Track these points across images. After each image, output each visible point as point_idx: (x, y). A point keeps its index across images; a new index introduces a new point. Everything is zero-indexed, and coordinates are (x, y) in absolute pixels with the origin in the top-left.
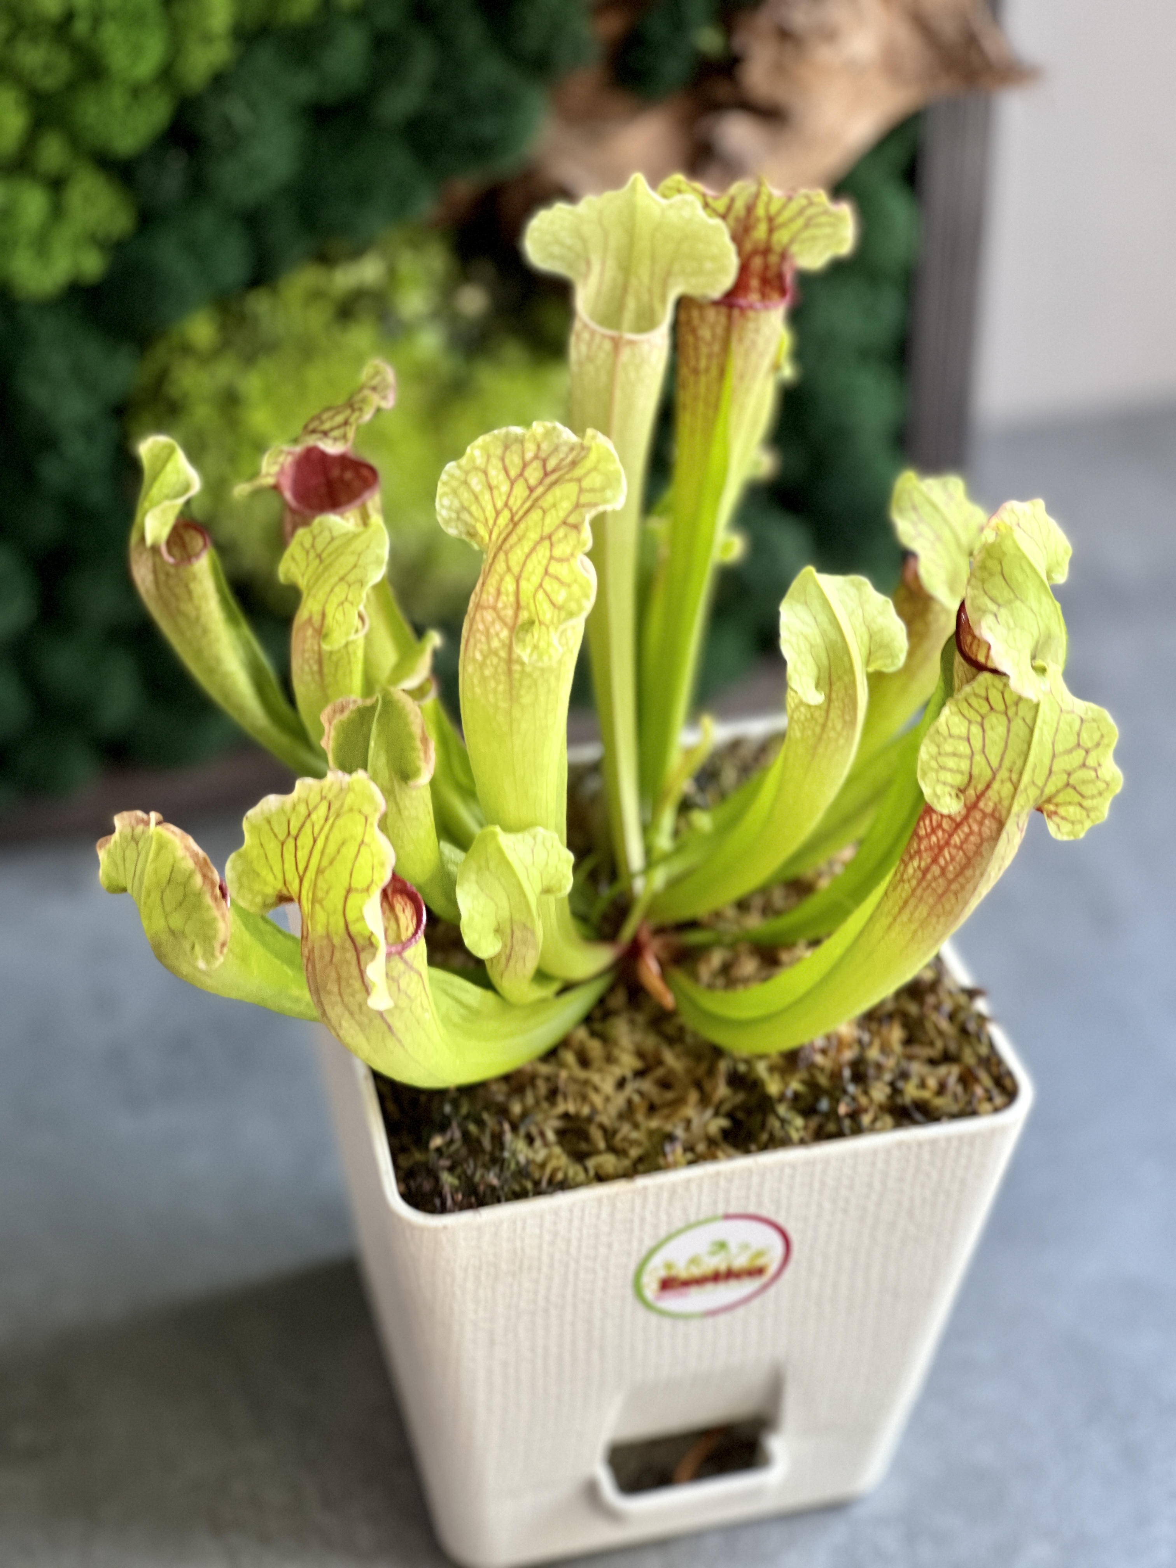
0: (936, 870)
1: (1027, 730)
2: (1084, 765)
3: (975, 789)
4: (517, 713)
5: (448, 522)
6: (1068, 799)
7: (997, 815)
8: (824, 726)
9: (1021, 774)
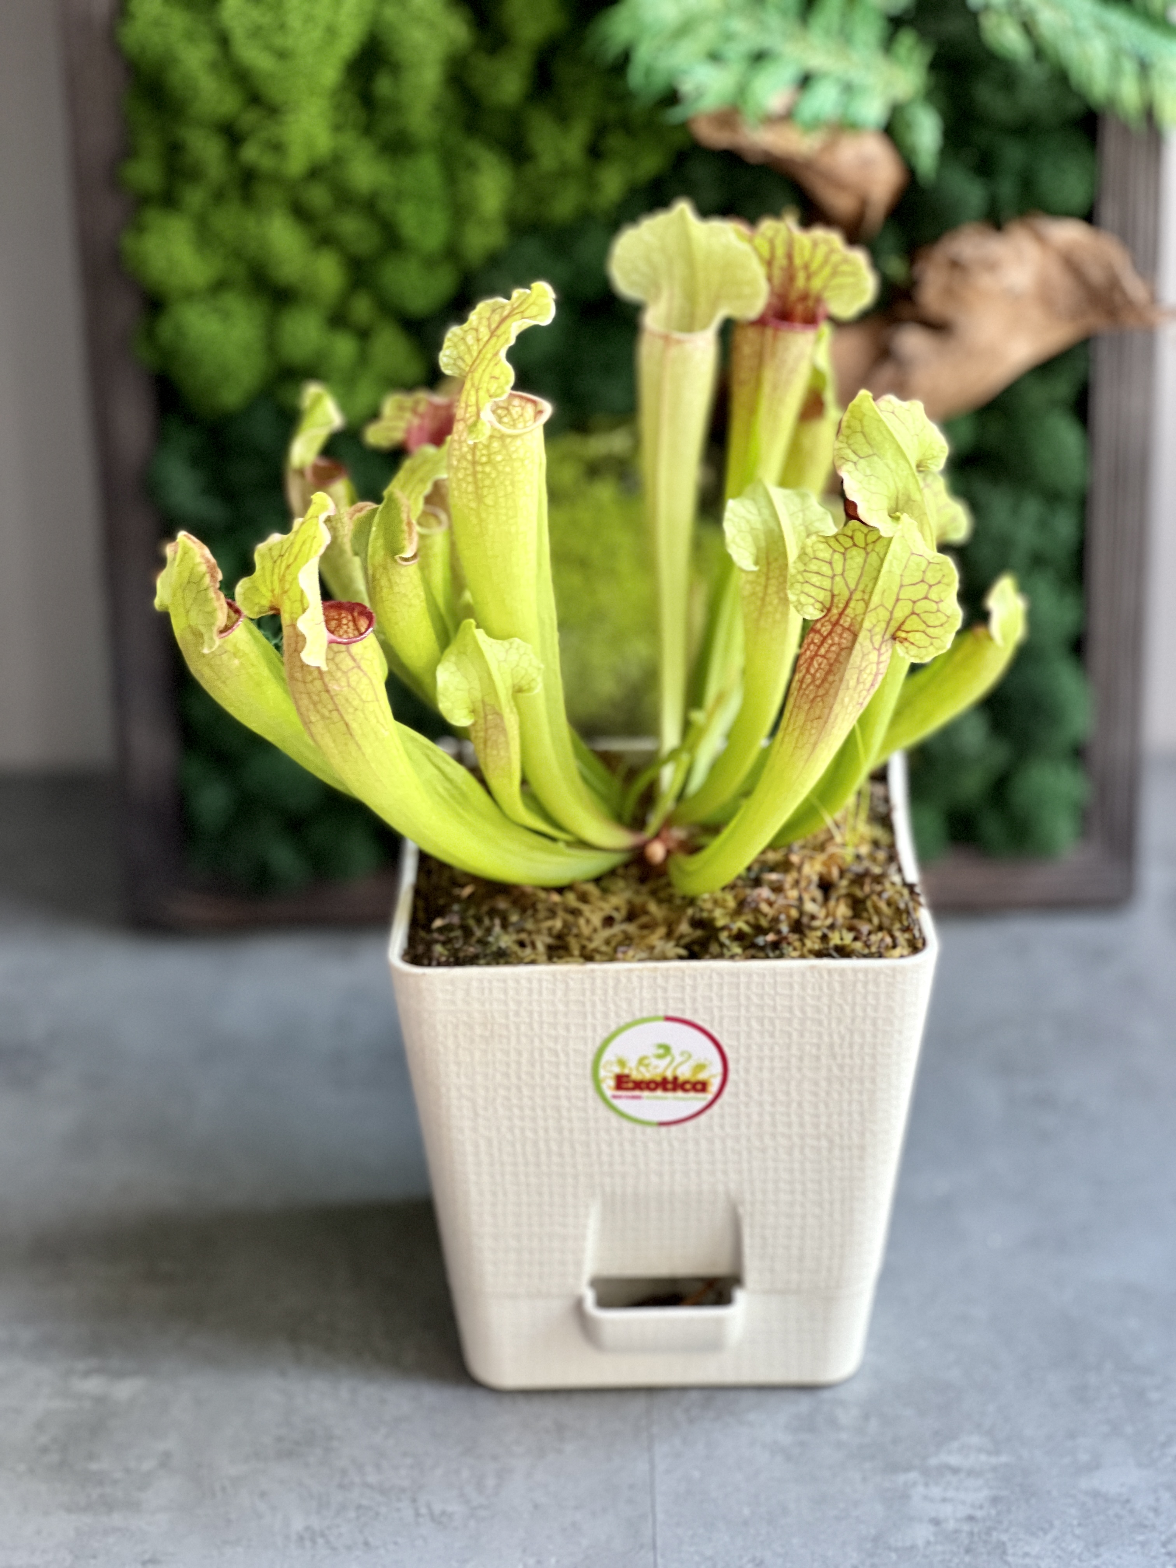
0: (808, 679)
1: (879, 561)
2: (926, 598)
3: (837, 607)
4: (484, 515)
5: (447, 365)
6: (915, 628)
7: (852, 628)
8: (763, 599)
9: (871, 593)
